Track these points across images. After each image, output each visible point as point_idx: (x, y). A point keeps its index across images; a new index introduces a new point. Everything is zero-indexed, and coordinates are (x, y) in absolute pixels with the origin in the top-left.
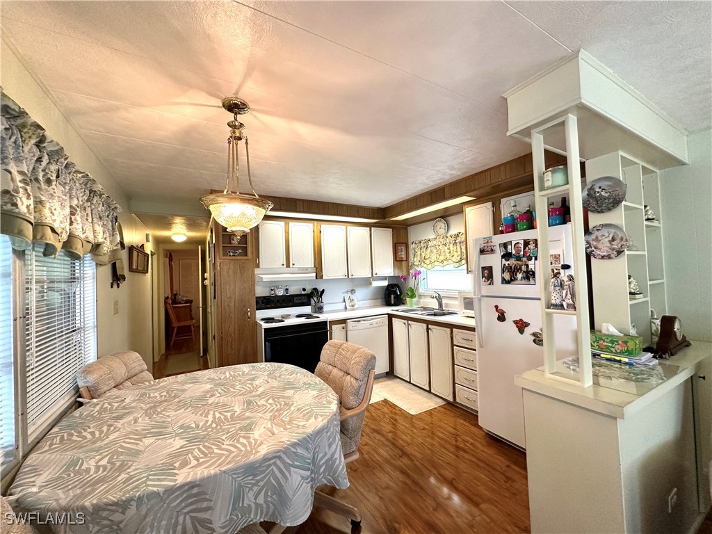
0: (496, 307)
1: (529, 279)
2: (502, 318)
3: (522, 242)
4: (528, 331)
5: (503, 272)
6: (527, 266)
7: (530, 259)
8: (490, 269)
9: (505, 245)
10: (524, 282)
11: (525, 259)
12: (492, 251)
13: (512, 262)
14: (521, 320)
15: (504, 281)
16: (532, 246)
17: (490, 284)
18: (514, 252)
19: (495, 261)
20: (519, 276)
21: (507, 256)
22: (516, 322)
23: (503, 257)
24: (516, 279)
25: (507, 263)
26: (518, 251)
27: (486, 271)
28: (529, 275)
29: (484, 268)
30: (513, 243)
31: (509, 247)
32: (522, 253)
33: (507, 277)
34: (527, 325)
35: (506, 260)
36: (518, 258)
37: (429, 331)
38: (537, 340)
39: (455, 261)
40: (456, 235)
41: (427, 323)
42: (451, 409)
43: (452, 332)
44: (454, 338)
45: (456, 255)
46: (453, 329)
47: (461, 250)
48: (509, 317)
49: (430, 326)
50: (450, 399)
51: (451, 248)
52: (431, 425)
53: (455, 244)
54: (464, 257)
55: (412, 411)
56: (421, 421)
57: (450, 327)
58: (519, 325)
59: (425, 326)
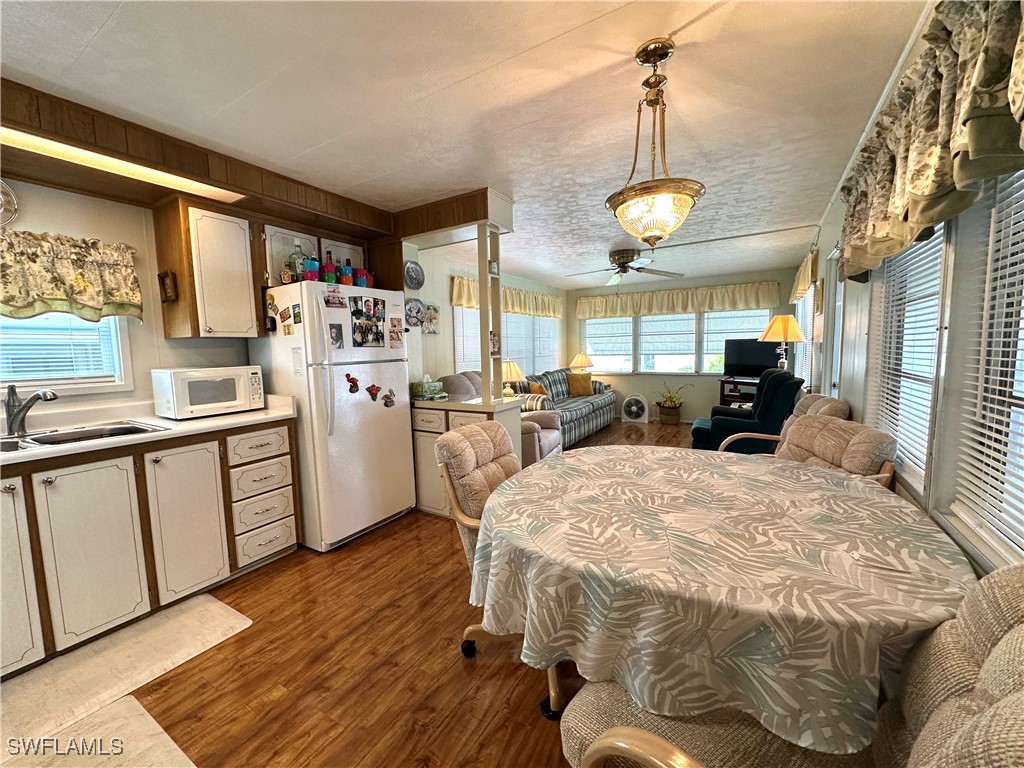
0: (348, 376)
1: (378, 341)
2: (354, 388)
3: (372, 300)
4: (380, 395)
5: (354, 333)
6: (377, 327)
8: (339, 328)
9: (355, 300)
10: (375, 344)
11: (374, 319)
12: (342, 305)
13: (362, 321)
14: (374, 386)
15: (356, 344)
16: (380, 307)
17: (339, 347)
18: (364, 310)
19: (344, 317)
20: (371, 337)
21: (357, 313)
22: (369, 390)
23: (353, 314)
24: (367, 341)
25: (358, 322)
26: (369, 310)
27: (333, 330)
28: (379, 337)
29: (332, 326)
30: (364, 299)
31: (360, 303)
32: (372, 312)
33: (359, 338)
34: (378, 389)
35: (357, 319)
36: (369, 318)
37: (149, 467)
38: (388, 402)
39: (91, 303)
40: (84, 241)
41: (137, 452)
42: (238, 587)
43: (223, 445)
44: (231, 454)
45: (90, 290)
46: (228, 438)
47: (104, 282)
48: (362, 385)
49: (149, 457)
50: (225, 574)
51: (70, 274)
52: (298, 597)
53: (79, 263)
54: (117, 299)
55: (242, 623)
56: (284, 610)
57: (221, 436)
58: (373, 391)
59: (128, 461)
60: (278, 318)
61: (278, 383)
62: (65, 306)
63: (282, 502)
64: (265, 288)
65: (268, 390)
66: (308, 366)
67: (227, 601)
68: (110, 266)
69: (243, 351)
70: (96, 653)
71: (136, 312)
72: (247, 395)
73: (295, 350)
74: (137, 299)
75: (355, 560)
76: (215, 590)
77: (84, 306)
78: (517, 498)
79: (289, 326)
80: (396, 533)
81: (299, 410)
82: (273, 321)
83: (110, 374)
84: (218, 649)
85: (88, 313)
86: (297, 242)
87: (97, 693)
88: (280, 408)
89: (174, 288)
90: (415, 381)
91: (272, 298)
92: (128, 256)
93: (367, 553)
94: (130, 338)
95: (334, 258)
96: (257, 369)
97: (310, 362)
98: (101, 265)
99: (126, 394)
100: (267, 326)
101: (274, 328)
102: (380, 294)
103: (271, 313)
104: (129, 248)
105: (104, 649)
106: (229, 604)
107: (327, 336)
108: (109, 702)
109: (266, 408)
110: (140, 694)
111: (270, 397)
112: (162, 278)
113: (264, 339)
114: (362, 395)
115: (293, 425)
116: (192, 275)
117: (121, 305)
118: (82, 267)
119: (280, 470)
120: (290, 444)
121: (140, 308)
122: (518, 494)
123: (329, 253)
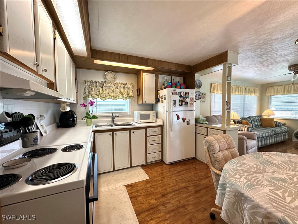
0: (177, 115)
2: (178, 118)
3: (185, 92)
4: (186, 121)
5: (179, 102)
6: (186, 100)
7: (187, 98)
8: (175, 101)
9: (180, 93)
10: (185, 105)
11: (185, 98)
12: (176, 94)
13: (182, 99)
14: (184, 118)
15: (180, 105)
16: (187, 94)
17: (175, 106)
18: (183, 96)
19: (177, 98)
20: (184, 103)
21: (180, 97)
22: (182, 119)
23: (179, 97)
24: (183, 105)
25: (180, 99)
26: (184, 95)
28: (186, 103)
29: (173, 100)
30: (183, 92)
31: (181, 93)
32: (185, 96)
33: (180, 104)
34: (185, 119)
36: (184, 98)
37: (132, 133)
38: (188, 123)
39: (125, 96)
40: (125, 83)
41: (130, 129)
42: (147, 167)
43: (146, 130)
44: (148, 133)
45: (125, 94)
46: (147, 129)
47: (127, 92)
48: (181, 118)
49: (132, 131)
50: (144, 163)
51: (122, 90)
52: (160, 175)
53: (124, 88)
54: (129, 95)
55: (147, 177)
56: (156, 177)
57: (146, 128)
58: (184, 120)
59: (128, 132)
60: (160, 99)
61: (159, 116)
62: (121, 97)
63: (158, 147)
64: (158, 91)
65: (157, 117)
66: (167, 111)
67: (144, 170)
68: (129, 88)
69: (152, 107)
70: (120, 173)
71: (132, 98)
72: (152, 119)
73: (164, 107)
74: (133, 95)
75: (176, 169)
76: (142, 166)
77: (124, 97)
78: (239, 168)
79: (163, 100)
80: (188, 164)
81: (164, 123)
82: (159, 99)
83: (127, 111)
84: (142, 182)
85: (125, 99)
86: (166, 78)
87: (119, 183)
88: (159, 123)
89: (139, 92)
90: (197, 117)
91: (159, 93)
92: (132, 86)
93: (179, 168)
94: (131, 103)
95: (175, 81)
96: (155, 112)
97: (167, 110)
98: (127, 88)
99: (130, 116)
100: (157, 101)
101: (159, 101)
102: (187, 90)
103: (159, 97)
104: (132, 84)
105: (122, 173)
106: (145, 171)
107: (172, 103)
108: (121, 186)
109: (156, 122)
110: (127, 186)
111: (157, 119)
112: (137, 90)
113: (157, 104)
114: (181, 120)
115: (162, 127)
116: (143, 89)
117: (130, 97)
118: (124, 89)
119: (158, 139)
120: (161, 132)
121: (133, 97)
122: (239, 167)
123: (174, 80)
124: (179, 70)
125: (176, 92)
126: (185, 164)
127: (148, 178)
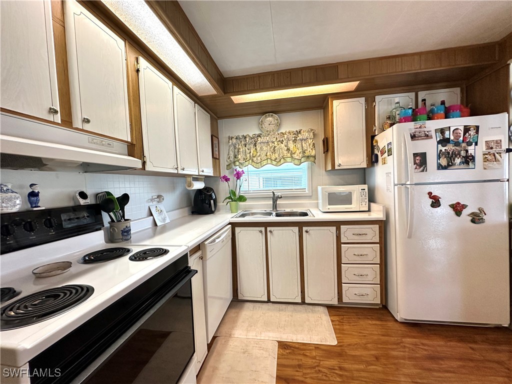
0: (430, 194)
1: (468, 163)
3: (462, 128)
4: (465, 212)
5: (439, 157)
6: (467, 151)
7: (470, 144)
8: (423, 156)
9: (442, 131)
10: (462, 166)
12: (427, 136)
13: (450, 148)
14: (458, 203)
15: (440, 167)
16: (472, 132)
17: (423, 171)
18: (452, 138)
19: (430, 148)
20: (458, 161)
21: (444, 141)
22: (452, 206)
23: (439, 143)
24: (453, 165)
25: (443, 149)
26: (457, 137)
27: (417, 158)
28: (469, 160)
29: (415, 155)
30: (452, 129)
31: (447, 133)
32: (461, 138)
33: (444, 162)
34: (464, 207)
35: (443, 146)
36: (457, 144)
38: (476, 218)
39: (297, 157)
40: (297, 131)
41: (300, 225)
42: (340, 313)
43: (338, 229)
44: (342, 236)
45: (298, 152)
46: (341, 226)
47: (302, 147)
48: (445, 203)
49: (304, 229)
50: (335, 302)
51: (291, 145)
52: (369, 345)
53: (295, 141)
54: (306, 154)
55: (332, 340)
57: (338, 224)
58: (458, 209)
59: (296, 229)
60: (379, 154)
61: (379, 196)
62: (289, 160)
63: (373, 273)
64: (373, 137)
65: (372, 199)
66: (395, 185)
67: (332, 318)
68: (305, 140)
69: (362, 175)
71: (312, 159)
72: (358, 201)
73: (388, 174)
74: (313, 153)
76: (330, 307)
77: (295, 159)
79: (385, 158)
81: (387, 215)
82: (377, 156)
83: (304, 188)
84: (315, 347)
85: (296, 162)
86: (397, 100)
87: (269, 331)
88: (377, 214)
89: (328, 145)
91: (377, 142)
92: (312, 134)
94: (311, 170)
95: (428, 103)
96: (365, 187)
97: (396, 183)
98: (301, 140)
100: (373, 159)
101: (377, 161)
103: (376, 152)
104: (312, 130)
106: (332, 321)
108: (271, 339)
109: (369, 211)
110: (283, 345)
111: (372, 204)
112: (324, 141)
113: (372, 168)
114: (444, 210)
115: (383, 225)
116: (333, 137)
117: (308, 157)
118: (295, 143)
120: (380, 237)
121: (315, 157)
123: (424, 100)
124: (441, 66)
125: (425, 129)
126: (461, 340)
127: (334, 342)
